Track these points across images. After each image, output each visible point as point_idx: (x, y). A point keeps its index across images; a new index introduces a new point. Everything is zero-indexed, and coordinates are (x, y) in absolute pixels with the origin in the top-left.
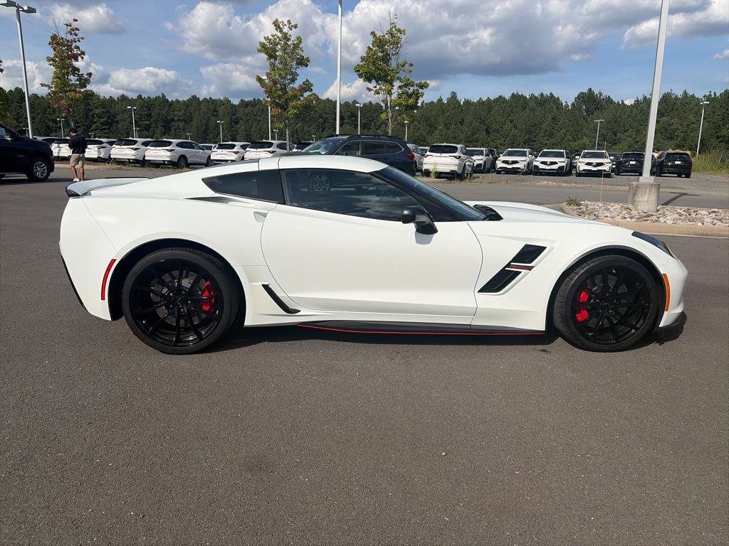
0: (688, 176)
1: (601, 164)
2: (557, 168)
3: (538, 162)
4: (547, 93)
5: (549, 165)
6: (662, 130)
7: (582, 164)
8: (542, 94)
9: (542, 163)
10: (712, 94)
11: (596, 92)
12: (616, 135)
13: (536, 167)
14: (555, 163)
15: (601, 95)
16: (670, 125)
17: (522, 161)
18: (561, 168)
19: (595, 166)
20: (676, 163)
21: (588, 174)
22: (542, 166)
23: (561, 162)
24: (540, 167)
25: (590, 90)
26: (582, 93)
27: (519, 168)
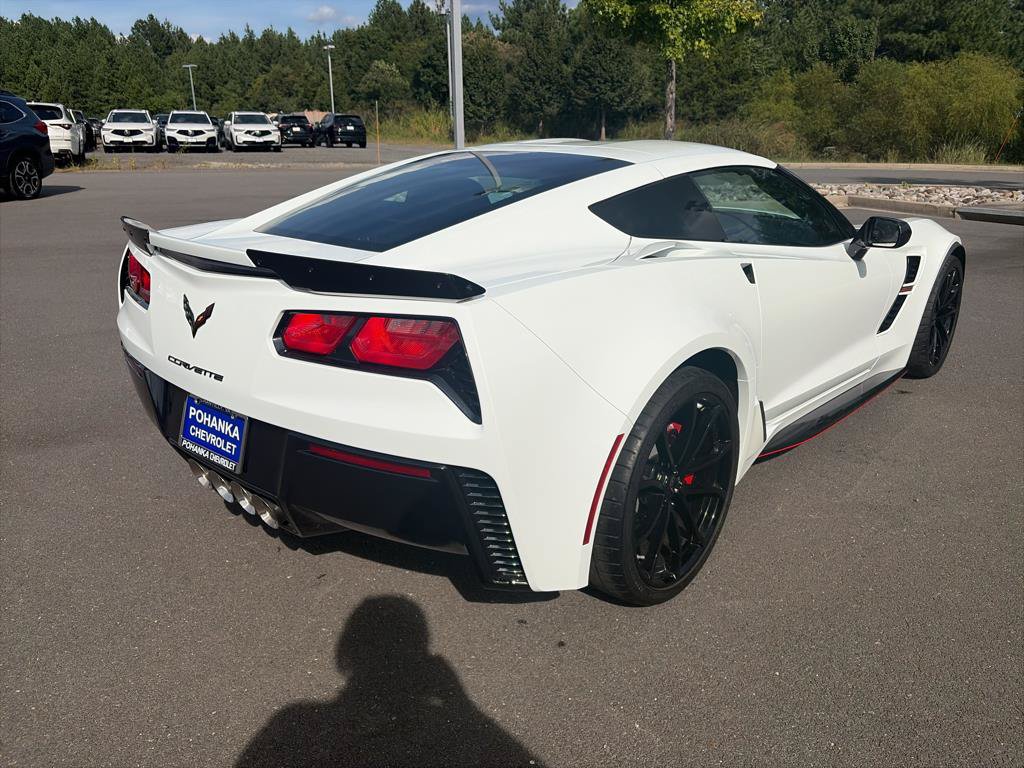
0: (363, 145)
1: (267, 133)
2: (205, 140)
3: (172, 130)
4: (85, 17)
5: (192, 136)
6: (277, 83)
7: (241, 133)
8: (78, 20)
9: (180, 132)
10: (321, 34)
11: (161, 22)
12: (213, 88)
13: (172, 140)
14: (201, 132)
15: (169, 27)
16: (284, 76)
17: (146, 130)
18: (211, 140)
19: (259, 136)
20: (349, 128)
21: (252, 147)
22: (181, 138)
23: (209, 131)
24: (179, 140)
25: (151, 17)
26: (141, 21)
27: (145, 142)
